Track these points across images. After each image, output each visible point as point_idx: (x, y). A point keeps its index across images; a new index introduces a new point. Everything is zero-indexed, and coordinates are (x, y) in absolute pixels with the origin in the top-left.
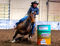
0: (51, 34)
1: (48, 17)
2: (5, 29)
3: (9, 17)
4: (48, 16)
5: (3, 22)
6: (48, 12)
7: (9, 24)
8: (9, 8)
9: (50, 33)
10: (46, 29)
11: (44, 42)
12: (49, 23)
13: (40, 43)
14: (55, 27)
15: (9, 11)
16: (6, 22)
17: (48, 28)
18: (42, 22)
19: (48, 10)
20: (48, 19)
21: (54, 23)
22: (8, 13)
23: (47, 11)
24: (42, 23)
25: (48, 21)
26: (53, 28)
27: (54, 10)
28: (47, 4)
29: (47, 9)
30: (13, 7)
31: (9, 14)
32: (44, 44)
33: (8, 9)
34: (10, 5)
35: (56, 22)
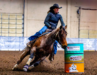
0: (85, 57)
1: (79, 32)
2: (18, 50)
3: (23, 33)
4: (79, 30)
5: (15, 40)
6: (79, 24)
7: (23, 44)
8: (23, 19)
9: (82, 56)
10: (77, 49)
11: (74, 68)
12: (82, 40)
13: (69, 70)
14: (91, 46)
15: (23, 24)
16: (18, 40)
17: (79, 48)
19: (79, 22)
20: (79, 34)
21: (88, 40)
24: (70, 40)
25: (79, 38)
26: (88, 48)
28: (78, 12)
31: (23, 28)
32: (74, 71)
34: (23, 15)
35: (92, 39)
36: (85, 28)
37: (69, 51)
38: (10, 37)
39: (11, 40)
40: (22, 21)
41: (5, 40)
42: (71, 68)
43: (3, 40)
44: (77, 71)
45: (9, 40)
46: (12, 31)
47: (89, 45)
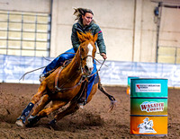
1: (157, 51)
3: (49, 50)
4: (158, 48)
5: (33, 64)
6: (158, 35)
8: (50, 23)
12: (162, 68)
15: (50, 32)
18: (142, 65)
19: (158, 31)
20: (157, 55)
21: (175, 67)
23: (155, 33)
25: (157, 62)
26: (173, 84)
27: (175, 32)
28: (156, 12)
29: (155, 28)
30: (60, 22)
31: (49, 41)
32: (148, 131)
33: (46, 28)
34: (51, 15)
36: (170, 44)
37: (141, 94)
38: (24, 57)
39: (26, 63)
40: (47, 27)
41: (14, 63)
42: (142, 126)
43: (10, 62)
44: (154, 132)
45: (22, 63)
46: (28, 46)
47: (175, 76)
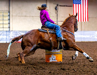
22: (7, 22)
